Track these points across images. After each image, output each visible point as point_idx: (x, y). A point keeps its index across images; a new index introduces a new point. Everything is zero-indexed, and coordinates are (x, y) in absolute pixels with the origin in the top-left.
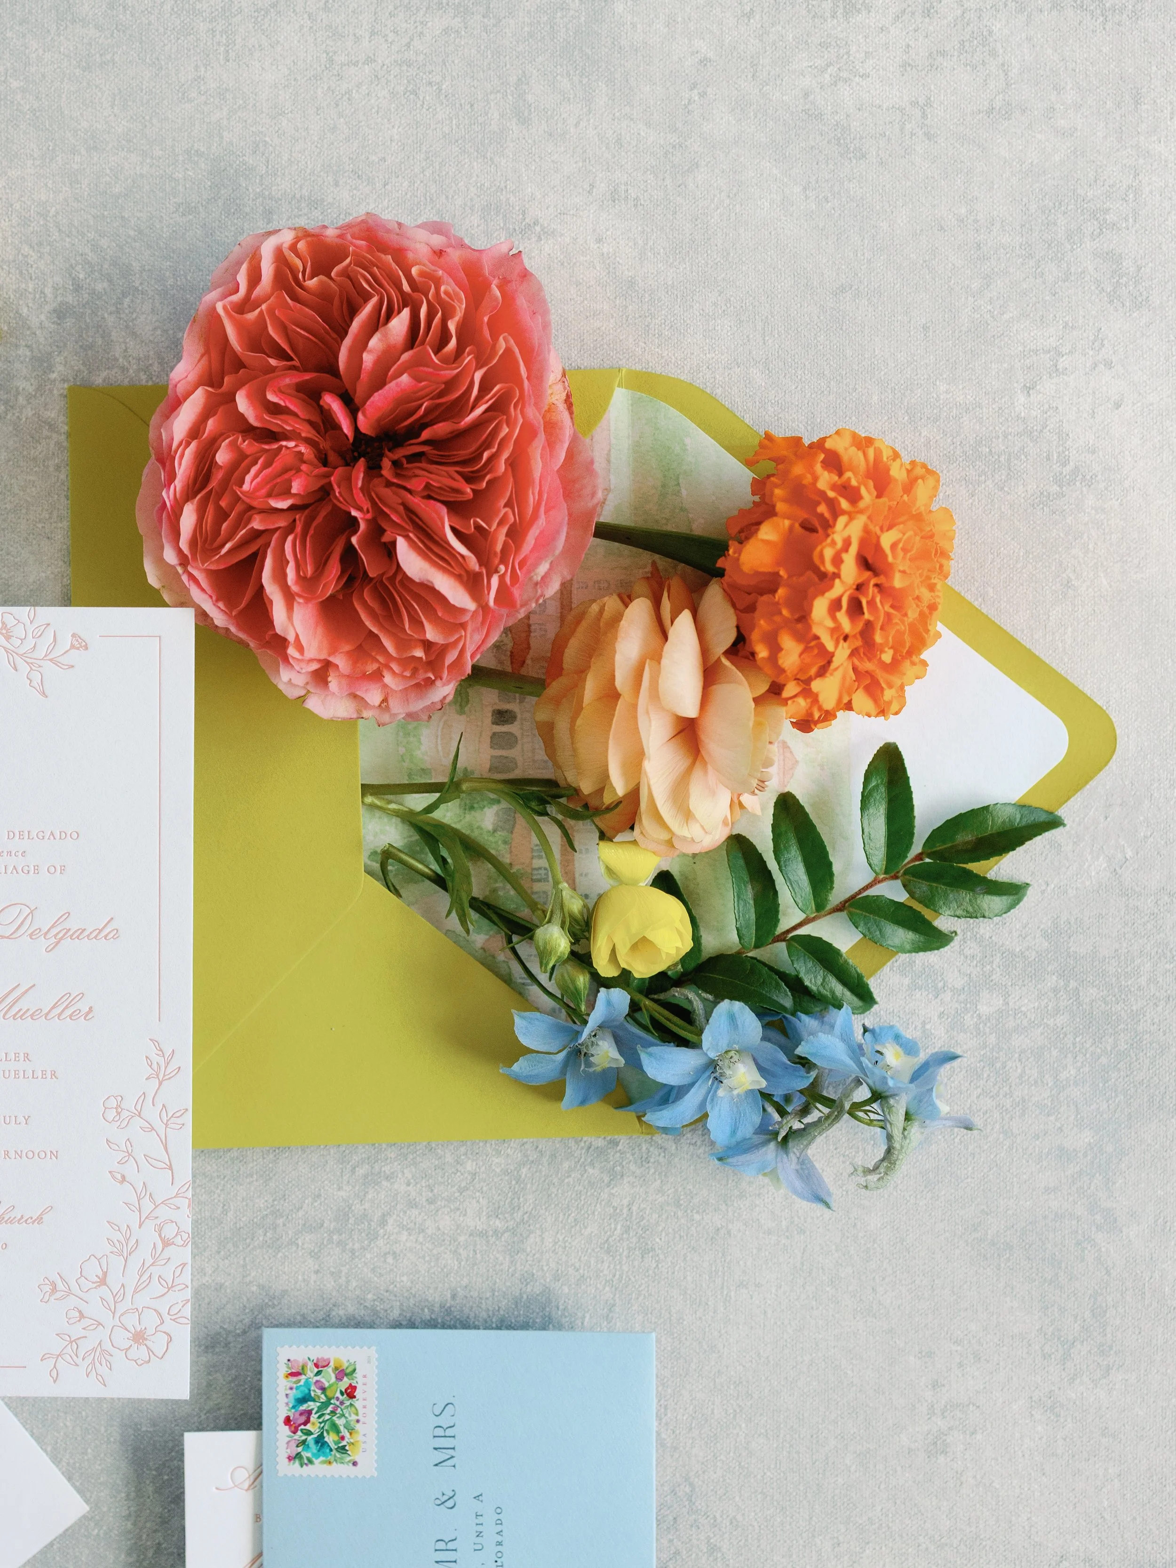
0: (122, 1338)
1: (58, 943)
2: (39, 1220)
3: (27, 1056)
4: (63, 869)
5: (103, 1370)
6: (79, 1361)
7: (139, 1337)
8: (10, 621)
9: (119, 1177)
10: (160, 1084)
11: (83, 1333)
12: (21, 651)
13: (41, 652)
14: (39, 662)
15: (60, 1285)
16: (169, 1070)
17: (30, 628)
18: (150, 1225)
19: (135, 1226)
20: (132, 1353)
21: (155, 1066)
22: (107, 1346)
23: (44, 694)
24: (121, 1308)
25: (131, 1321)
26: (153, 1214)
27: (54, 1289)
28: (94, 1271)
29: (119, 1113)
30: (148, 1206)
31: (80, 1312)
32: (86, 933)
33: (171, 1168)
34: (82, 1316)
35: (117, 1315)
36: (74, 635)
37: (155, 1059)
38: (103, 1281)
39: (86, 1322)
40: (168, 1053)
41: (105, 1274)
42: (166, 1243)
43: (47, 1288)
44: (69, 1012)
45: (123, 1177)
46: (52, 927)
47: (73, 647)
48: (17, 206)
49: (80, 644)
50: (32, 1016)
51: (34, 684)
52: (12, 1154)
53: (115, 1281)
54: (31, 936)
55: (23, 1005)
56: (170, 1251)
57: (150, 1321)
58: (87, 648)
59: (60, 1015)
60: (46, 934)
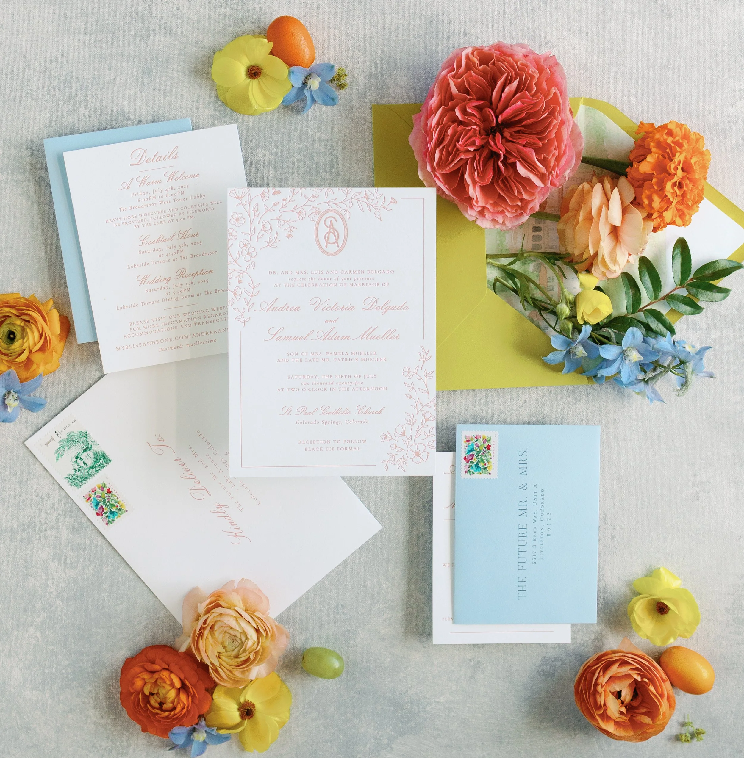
0: (411, 454)
1: (386, 311)
2: (380, 412)
3: (375, 353)
4: (388, 284)
5: (404, 466)
6: (395, 463)
7: (417, 454)
8: (368, 193)
9: (409, 396)
10: (424, 362)
11: (397, 453)
12: (372, 204)
13: (379, 205)
14: (379, 208)
15: (388, 436)
16: (427, 358)
17: (376, 196)
18: (421, 413)
19: (415, 414)
20: (415, 460)
21: (422, 356)
22: (405, 457)
23: (381, 220)
24: (412, 442)
25: (414, 448)
26: (422, 409)
27: (386, 437)
28: (400, 430)
29: (409, 373)
30: (420, 406)
31: (396, 445)
32: (396, 308)
33: (428, 393)
34: (396, 447)
35: (409, 446)
36: (392, 198)
37: (422, 353)
38: (404, 434)
39: (397, 449)
40: (427, 351)
41: (404, 431)
42: (427, 420)
43: (384, 437)
44: (390, 337)
45: (411, 396)
46: (384, 305)
47: (391, 202)
48: (353, 35)
49: (394, 201)
50: (377, 338)
51: (377, 216)
52: (370, 389)
53: (408, 434)
54: (376, 309)
55: (373, 334)
56: (428, 423)
57: (421, 448)
58: (396, 203)
59: (387, 338)
60: (382, 308)
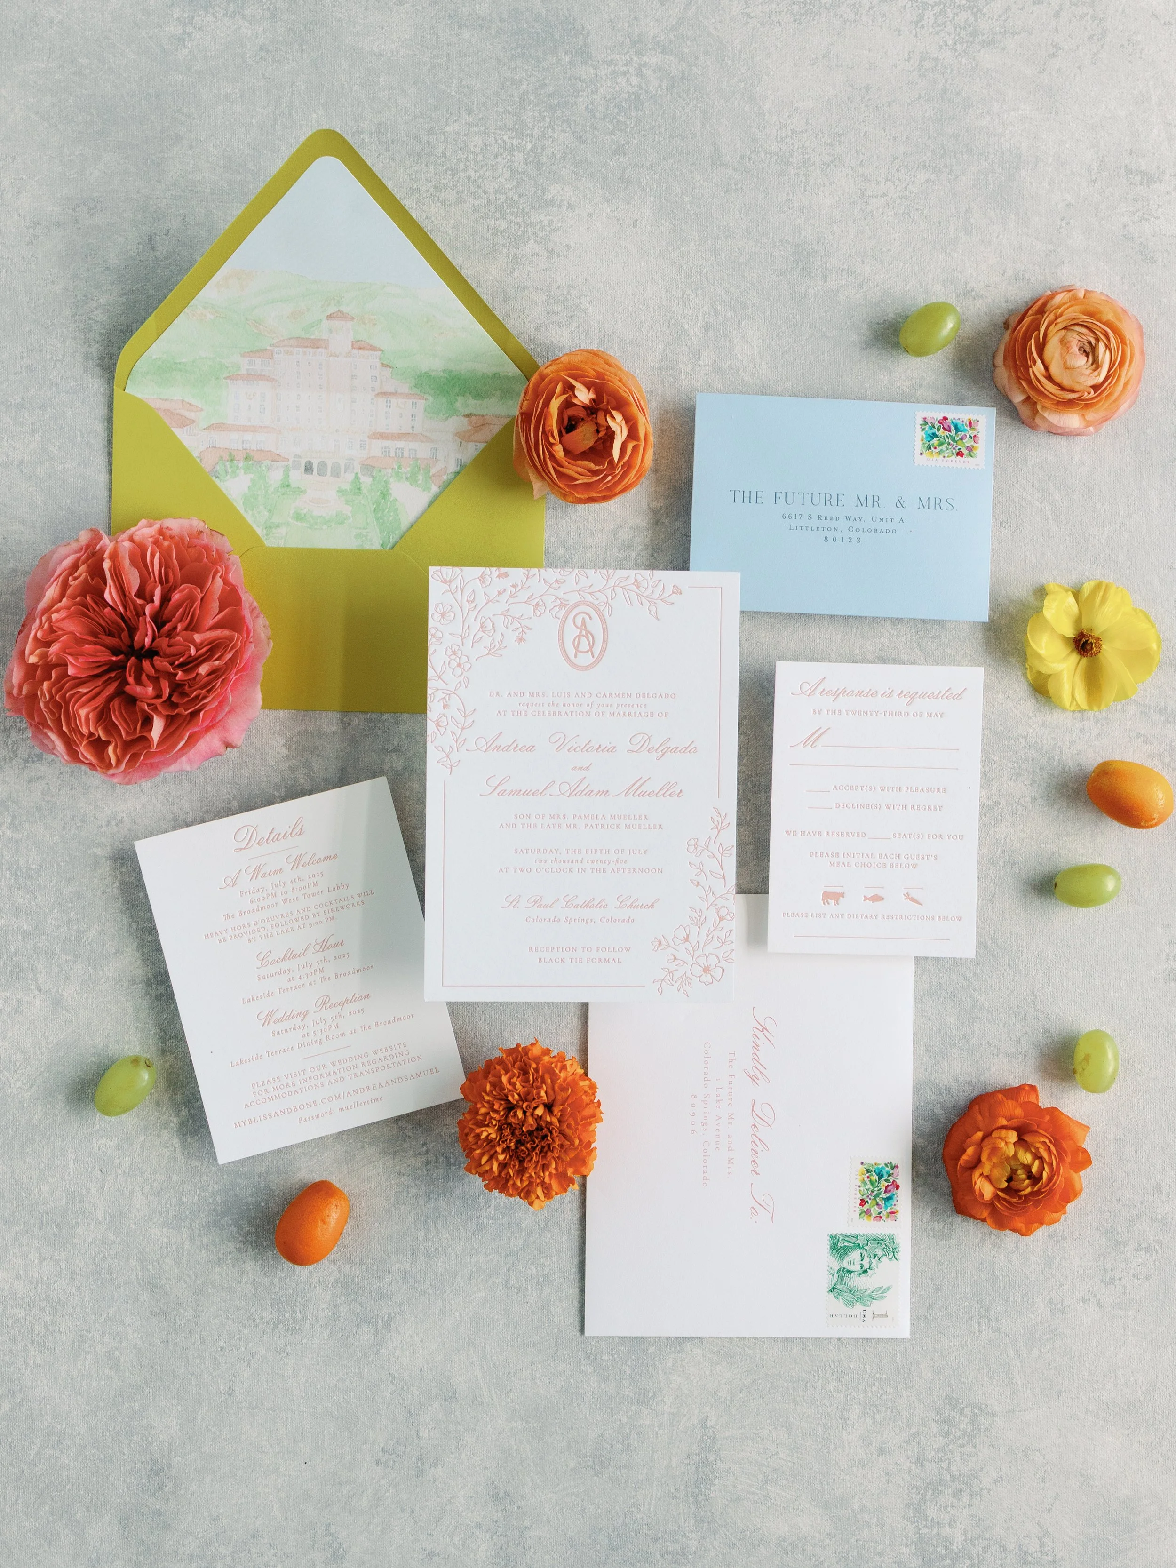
0: (698, 970)
1: (663, 755)
2: (652, 905)
3: (645, 817)
4: (666, 714)
5: (687, 988)
6: (674, 983)
7: (706, 970)
8: (639, 578)
9: (696, 883)
10: (719, 832)
11: (676, 968)
12: (645, 595)
13: (656, 595)
14: (656, 601)
15: (663, 942)
16: (723, 825)
17: (651, 582)
18: (713, 909)
19: (704, 909)
20: (703, 979)
21: (716, 822)
22: (689, 974)
23: (657, 618)
24: (700, 952)
25: (702, 961)
26: (715, 903)
27: (660, 944)
28: (682, 934)
29: (696, 848)
30: (711, 898)
31: (674, 956)
32: (679, 749)
33: (724, 878)
34: (675, 958)
35: (695, 957)
36: (674, 586)
37: (716, 818)
38: (687, 940)
39: (677, 962)
40: (723, 815)
41: (688, 936)
42: (721, 919)
43: (656, 943)
44: (669, 793)
45: (698, 883)
46: (660, 746)
47: (673, 592)
49: (677, 591)
50: (649, 795)
51: (652, 613)
52: (637, 870)
53: (693, 939)
54: (648, 751)
55: (643, 788)
56: (723, 923)
57: (713, 961)
58: (681, 594)
59: (664, 794)
60: (656, 750)
